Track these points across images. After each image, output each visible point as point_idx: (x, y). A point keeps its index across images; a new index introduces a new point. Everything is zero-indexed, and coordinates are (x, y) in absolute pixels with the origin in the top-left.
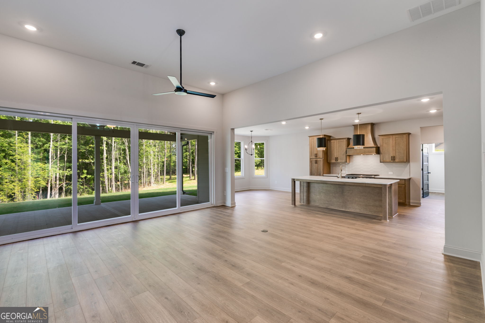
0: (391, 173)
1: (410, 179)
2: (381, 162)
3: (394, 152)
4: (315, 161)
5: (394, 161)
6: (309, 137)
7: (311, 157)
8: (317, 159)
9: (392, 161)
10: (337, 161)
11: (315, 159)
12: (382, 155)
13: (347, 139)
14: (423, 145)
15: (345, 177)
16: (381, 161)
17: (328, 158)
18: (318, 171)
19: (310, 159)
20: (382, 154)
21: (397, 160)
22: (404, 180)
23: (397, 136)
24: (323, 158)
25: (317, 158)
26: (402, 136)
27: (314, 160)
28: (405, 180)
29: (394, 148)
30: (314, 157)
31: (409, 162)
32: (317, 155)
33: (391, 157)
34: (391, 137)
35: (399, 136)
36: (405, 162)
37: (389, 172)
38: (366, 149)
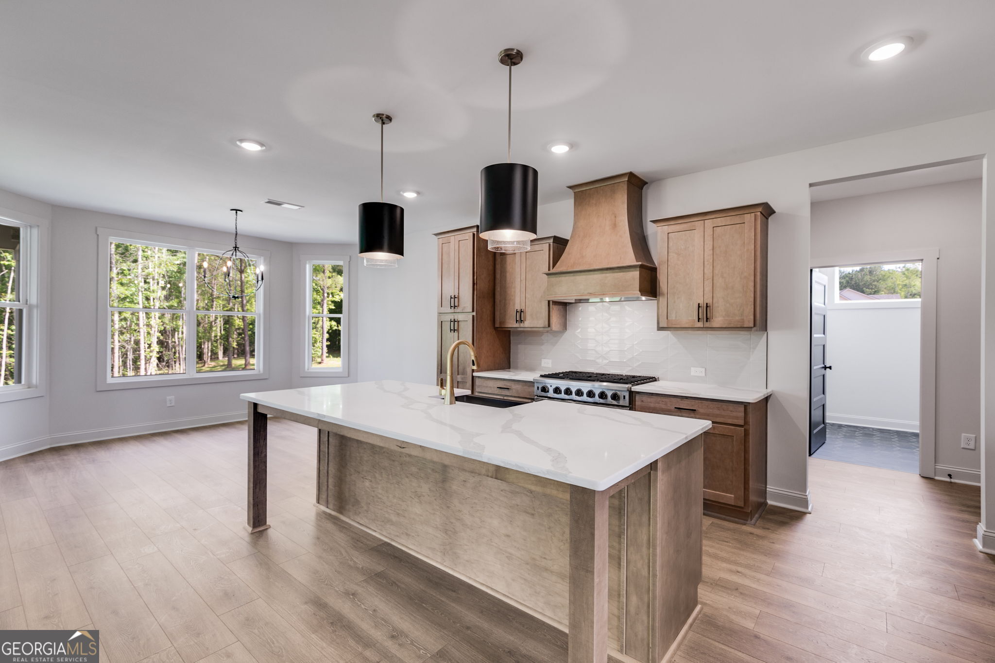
0: (697, 371)
1: (766, 399)
2: (659, 328)
3: (708, 289)
5: (707, 325)
7: (443, 310)
8: (455, 316)
9: (700, 324)
10: (522, 325)
11: (452, 317)
12: (663, 300)
13: (551, 241)
16: (661, 326)
17: (497, 314)
20: (663, 294)
21: (718, 320)
22: (742, 409)
23: (719, 221)
24: (474, 314)
25: (458, 310)
26: (737, 220)
27: (449, 318)
28: (746, 405)
29: (708, 271)
30: (448, 310)
31: (765, 328)
33: (696, 306)
34: (699, 224)
35: (728, 220)
36: (749, 329)
37: (692, 368)
38: (608, 275)
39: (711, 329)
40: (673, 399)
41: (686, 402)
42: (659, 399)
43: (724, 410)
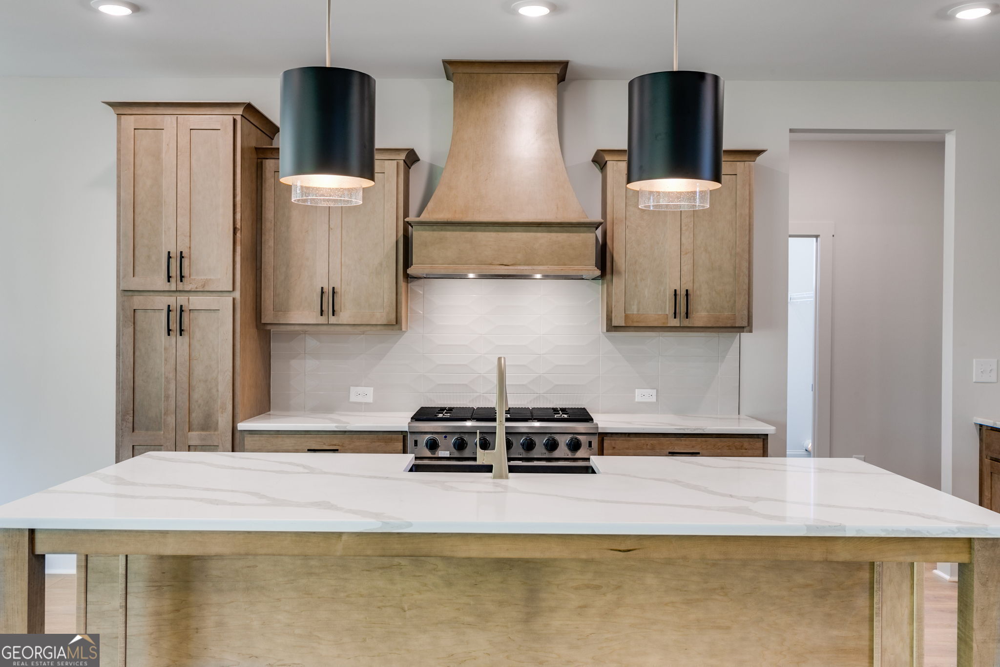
0: (644, 395)
2: (611, 328)
3: (687, 268)
4: (169, 311)
5: (685, 323)
6: (111, 113)
7: (135, 284)
8: (182, 300)
9: (676, 322)
10: (332, 319)
11: (171, 300)
14: (790, 233)
15: (404, 434)
16: (615, 323)
18: (196, 396)
19: (125, 294)
20: (619, 273)
21: (700, 316)
24: (237, 294)
25: (188, 288)
26: (726, 168)
27: (162, 302)
28: (764, 438)
29: (687, 241)
30: (160, 283)
31: (751, 328)
32: (186, 262)
33: (669, 294)
36: (742, 329)
37: (637, 390)
38: (539, 235)
39: (688, 330)
40: (663, 440)
41: (683, 442)
42: (643, 441)
43: (737, 449)
